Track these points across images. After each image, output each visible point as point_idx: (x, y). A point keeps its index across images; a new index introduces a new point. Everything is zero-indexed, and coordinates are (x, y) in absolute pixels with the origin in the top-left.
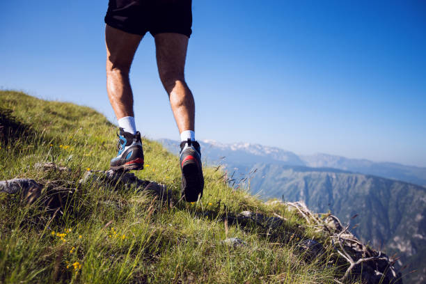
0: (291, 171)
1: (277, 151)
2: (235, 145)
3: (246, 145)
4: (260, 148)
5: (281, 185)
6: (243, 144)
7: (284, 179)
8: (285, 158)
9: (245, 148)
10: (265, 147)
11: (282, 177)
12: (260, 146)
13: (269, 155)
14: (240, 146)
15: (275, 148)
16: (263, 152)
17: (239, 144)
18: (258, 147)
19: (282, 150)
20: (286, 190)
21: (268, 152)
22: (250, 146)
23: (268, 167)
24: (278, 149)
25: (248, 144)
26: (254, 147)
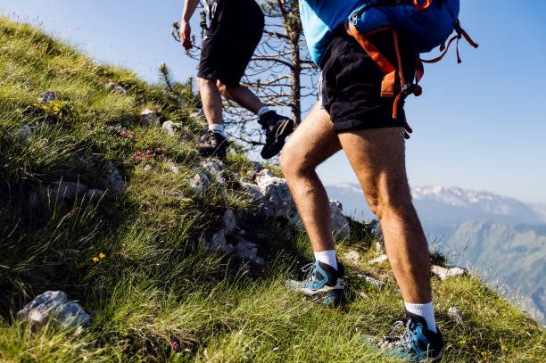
0: (532, 234)
1: (490, 198)
2: (418, 190)
3: (437, 190)
4: (459, 194)
5: (515, 259)
6: (430, 187)
7: (520, 249)
8: (505, 210)
9: (434, 195)
10: (468, 192)
11: (515, 244)
12: (460, 190)
13: (476, 205)
14: (425, 192)
15: (484, 193)
16: (467, 201)
17: (424, 188)
18: (456, 191)
19: (499, 197)
20: (528, 270)
21: (475, 200)
22: (443, 190)
23: (487, 227)
24: (491, 195)
25: (440, 188)
26: (450, 192)
